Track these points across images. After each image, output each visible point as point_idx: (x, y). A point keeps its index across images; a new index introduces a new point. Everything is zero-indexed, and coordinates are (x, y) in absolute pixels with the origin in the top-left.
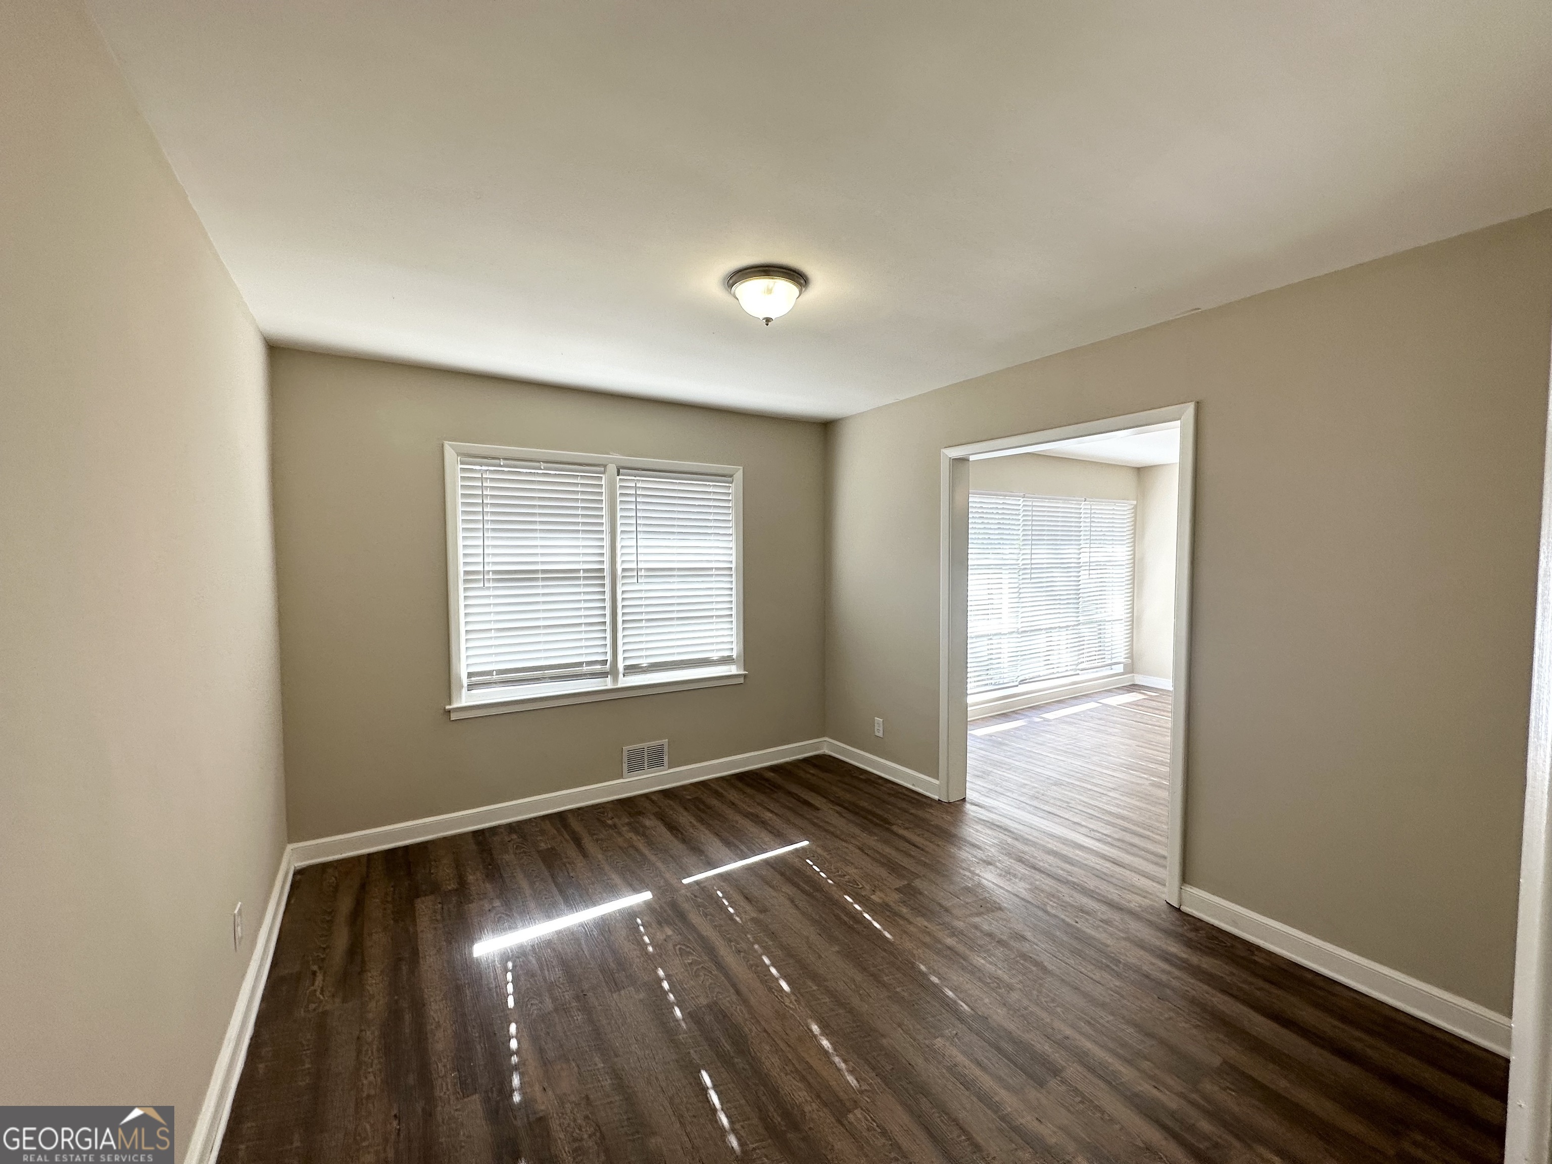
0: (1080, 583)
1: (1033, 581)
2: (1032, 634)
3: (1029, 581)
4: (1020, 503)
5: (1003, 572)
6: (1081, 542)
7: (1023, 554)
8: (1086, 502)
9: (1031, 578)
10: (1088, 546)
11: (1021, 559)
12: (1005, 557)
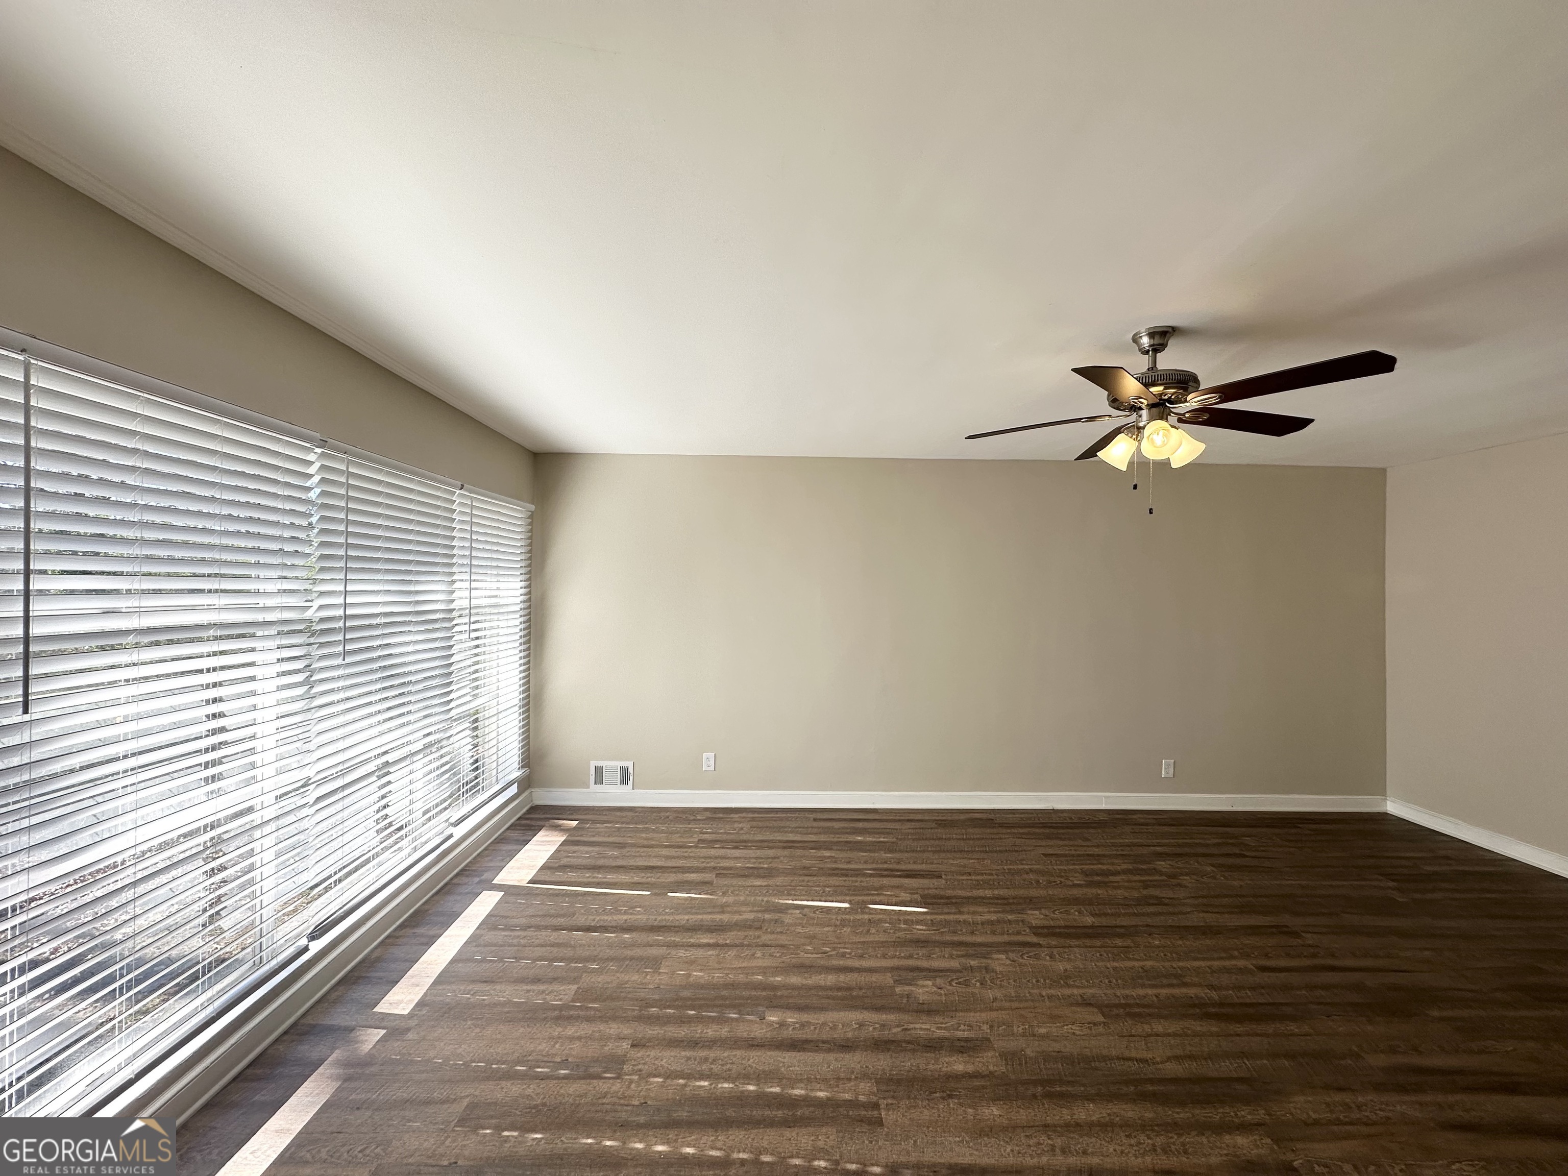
0: (452, 652)
1: (349, 660)
2: (346, 792)
3: (339, 661)
4: (311, 457)
5: (258, 645)
6: (454, 569)
7: (322, 594)
8: (462, 492)
9: (345, 653)
10: (467, 577)
11: (316, 604)
12: (262, 601)
